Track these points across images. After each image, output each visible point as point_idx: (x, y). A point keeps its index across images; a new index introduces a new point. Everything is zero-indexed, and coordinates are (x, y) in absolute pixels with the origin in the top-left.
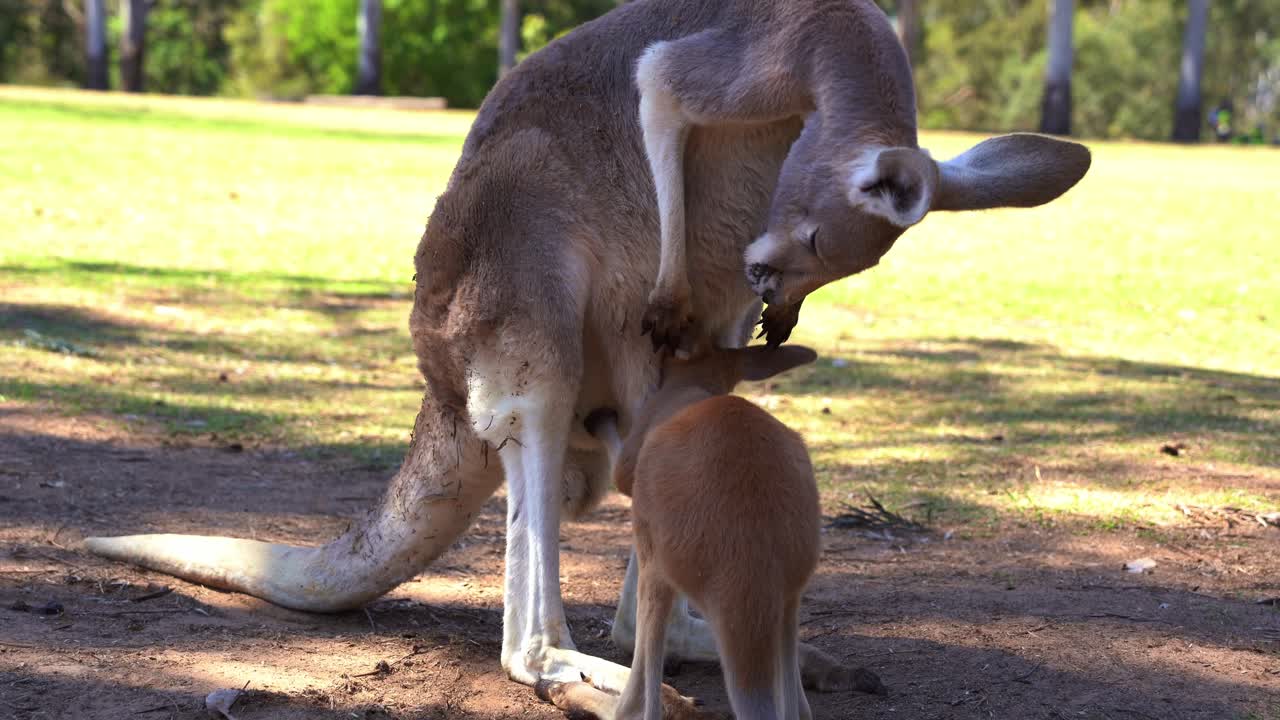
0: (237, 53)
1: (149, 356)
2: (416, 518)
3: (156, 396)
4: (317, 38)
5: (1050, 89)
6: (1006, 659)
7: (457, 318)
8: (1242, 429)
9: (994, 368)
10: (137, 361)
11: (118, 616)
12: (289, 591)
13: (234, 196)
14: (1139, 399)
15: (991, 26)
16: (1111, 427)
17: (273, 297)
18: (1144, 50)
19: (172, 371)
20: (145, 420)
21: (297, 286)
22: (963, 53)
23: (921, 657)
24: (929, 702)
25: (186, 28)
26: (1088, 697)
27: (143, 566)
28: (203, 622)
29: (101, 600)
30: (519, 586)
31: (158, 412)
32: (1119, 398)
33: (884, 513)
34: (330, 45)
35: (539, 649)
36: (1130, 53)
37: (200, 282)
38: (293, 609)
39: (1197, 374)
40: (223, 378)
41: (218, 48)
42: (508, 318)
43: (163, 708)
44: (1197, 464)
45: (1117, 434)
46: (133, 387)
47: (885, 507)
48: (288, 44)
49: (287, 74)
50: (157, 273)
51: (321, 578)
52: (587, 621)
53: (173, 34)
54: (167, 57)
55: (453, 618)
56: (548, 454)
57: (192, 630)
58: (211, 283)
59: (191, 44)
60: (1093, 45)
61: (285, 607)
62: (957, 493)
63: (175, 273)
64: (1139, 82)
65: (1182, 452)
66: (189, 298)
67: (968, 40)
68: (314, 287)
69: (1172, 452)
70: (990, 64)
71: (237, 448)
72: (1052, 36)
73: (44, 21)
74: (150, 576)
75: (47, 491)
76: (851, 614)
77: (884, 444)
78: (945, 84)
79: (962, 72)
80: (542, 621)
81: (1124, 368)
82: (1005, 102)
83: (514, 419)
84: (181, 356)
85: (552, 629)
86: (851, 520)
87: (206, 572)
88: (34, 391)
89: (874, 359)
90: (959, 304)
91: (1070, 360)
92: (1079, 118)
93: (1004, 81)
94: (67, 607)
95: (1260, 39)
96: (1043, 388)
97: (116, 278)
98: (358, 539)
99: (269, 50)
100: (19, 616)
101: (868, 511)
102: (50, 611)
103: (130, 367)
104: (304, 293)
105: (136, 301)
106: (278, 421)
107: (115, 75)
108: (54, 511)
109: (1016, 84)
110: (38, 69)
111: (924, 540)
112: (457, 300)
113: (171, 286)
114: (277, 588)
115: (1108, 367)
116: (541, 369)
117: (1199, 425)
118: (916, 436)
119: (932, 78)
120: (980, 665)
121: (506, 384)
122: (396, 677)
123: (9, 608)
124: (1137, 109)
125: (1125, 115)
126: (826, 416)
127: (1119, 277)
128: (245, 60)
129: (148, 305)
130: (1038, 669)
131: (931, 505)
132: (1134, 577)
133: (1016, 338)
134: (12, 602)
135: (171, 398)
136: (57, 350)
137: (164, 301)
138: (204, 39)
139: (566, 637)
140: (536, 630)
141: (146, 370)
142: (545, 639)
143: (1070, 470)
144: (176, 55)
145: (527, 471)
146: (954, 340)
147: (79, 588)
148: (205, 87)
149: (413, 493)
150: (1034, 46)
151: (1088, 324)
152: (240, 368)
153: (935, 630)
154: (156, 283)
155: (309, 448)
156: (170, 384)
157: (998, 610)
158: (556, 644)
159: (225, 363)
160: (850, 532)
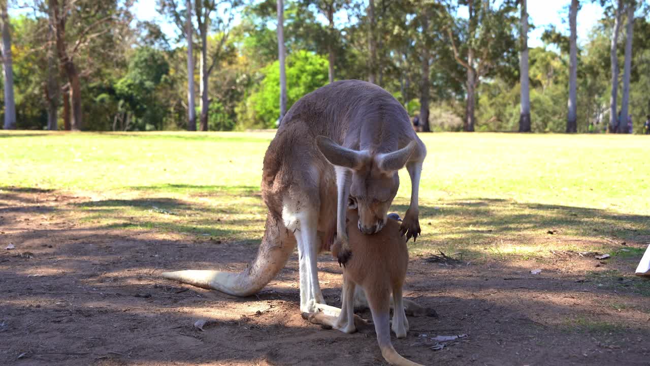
0: (239, 116)
1: (194, 214)
2: (269, 256)
3: (195, 226)
4: (266, 109)
5: (522, 116)
6: (482, 303)
7: (276, 186)
8: (578, 225)
9: (492, 208)
10: (190, 215)
11: (170, 298)
12: (229, 289)
13: (231, 161)
14: (542, 216)
15: (501, 95)
16: (532, 225)
17: (240, 193)
18: (556, 102)
19: (202, 218)
20: (188, 234)
21: (248, 189)
22: (491, 105)
23: (452, 304)
24: (453, 319)
25: (222, 108)
26: (509, 315)
27: (181, 281)
28: (199, 299)
29: (165, 293)
30: (305, 282)
31: (193, 231)
32: (535, 216)
33: (445, 257)
34: (271, 112)
35: (313, 304)
36: (551, 103)
37: (216, 189)
38: (231, 295)
39: (564, 208)
40: (219, 220)
41: (233, 115)
42: (291, 186)
43: (179, 327)
44: (560, 236)
45: (533, 227)
46: (188, 223)
47: (446, 255)
48: (257, 112)
49: (256, 123)
50: (201, 187)
51: (239, 285)
52: (334, 295)
53: (218, 111)
54: (216, 119)
55: (286, 296)
56: (311, 233)
57: (195, 302)
58: (219, 189)
59: (224, 114)
60: (537, 101)
61: (228, 294)
62: (473, 248)
63: (207, 187)
64: (555, 113)
65: (554, 233)
66: (211, 194)
67: (494, 100)
68: (254, 190)
69: (551, 233)
70: (501, 108)
71: (219, 243)
72: (522, 98)
73: (175, 109)
74: (183, 285)
75: (151, 258)
76: (427, 290)
77: (449, 233)
78: (486, 116)
79: (492, 112)
80: (313, 294)
81: (540, 207)
82: (508, 121)
83: (298, 222)
84: (205, 213)
85: (317, 297)
86: (434, 260)
87: (201, 282)
88: (153, 225)
89: (450, 206)
90: (484, 188)
91: (521, 204)
92: (533, 126)
93: (507, 114)
94: (153, 296)
95: (596, 97)
96: (508, 213)
97: (187, 189)
98: (250, 269)
99: (250, 115)
100: (136, 299)
101: (440, 256)
102: (146, 297)
103: (187, 217)
104: (251, 191)
105: (193, 196)
106: (234, 232)
107: (198, 125)
108: (154, 264)
109: (511, 115)
110: (174, 125)
111: (460, 266)
112: (276, 180)
113: (205, 191)
114: (225, 288)
115: (534, 206)
116: (304, 204)
117: (562, 224)
118: (461, 231)
119: (481, 114)
120: (472, 306)
121: (294, 209)
122: (263, 316)
123: (133, 296)
124: (554, 123)
125: (550, 124)
126: (430, 226)
127: (542, 177)
128: (242, 118)
129: (197, 197)
130: (493, 306)
131: (463, 252)
132: (533, 275)
133: (502, 198)
134: (135, 294)
135: (199, 227)
136: (163, 213)
137: (202, 195)
138: (228, 112)
139: (322, 299)
140: (311, 297)
141: (193, 218)
142: (314, 300)
143: (514, 240)
144: (219, 118)
145: (304, 241)
146: (480, 199)
147: (158, 289)
148: (229, 128)
149: (266, 247)
150: (517, 102)
151: (529, 193)
152: (225, 217)
153: (457, 294)
154: (199, 190)
155: (244, 242)
156: (200, 222)
157: (481, 287)
158: (318, 302)
159: (220, 215)
160: (433, 264)
